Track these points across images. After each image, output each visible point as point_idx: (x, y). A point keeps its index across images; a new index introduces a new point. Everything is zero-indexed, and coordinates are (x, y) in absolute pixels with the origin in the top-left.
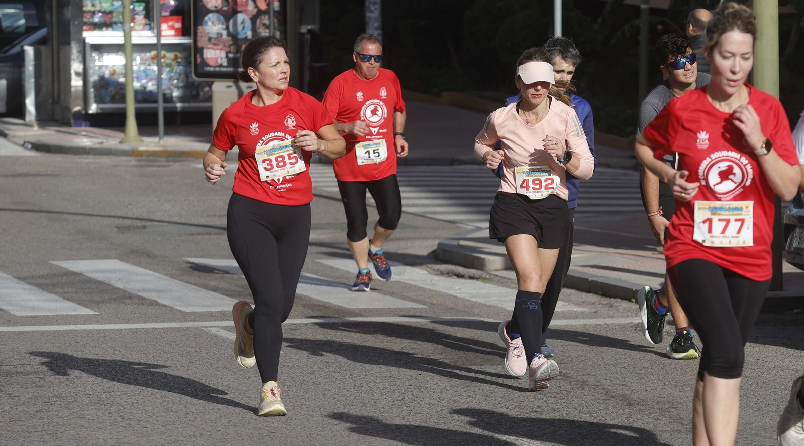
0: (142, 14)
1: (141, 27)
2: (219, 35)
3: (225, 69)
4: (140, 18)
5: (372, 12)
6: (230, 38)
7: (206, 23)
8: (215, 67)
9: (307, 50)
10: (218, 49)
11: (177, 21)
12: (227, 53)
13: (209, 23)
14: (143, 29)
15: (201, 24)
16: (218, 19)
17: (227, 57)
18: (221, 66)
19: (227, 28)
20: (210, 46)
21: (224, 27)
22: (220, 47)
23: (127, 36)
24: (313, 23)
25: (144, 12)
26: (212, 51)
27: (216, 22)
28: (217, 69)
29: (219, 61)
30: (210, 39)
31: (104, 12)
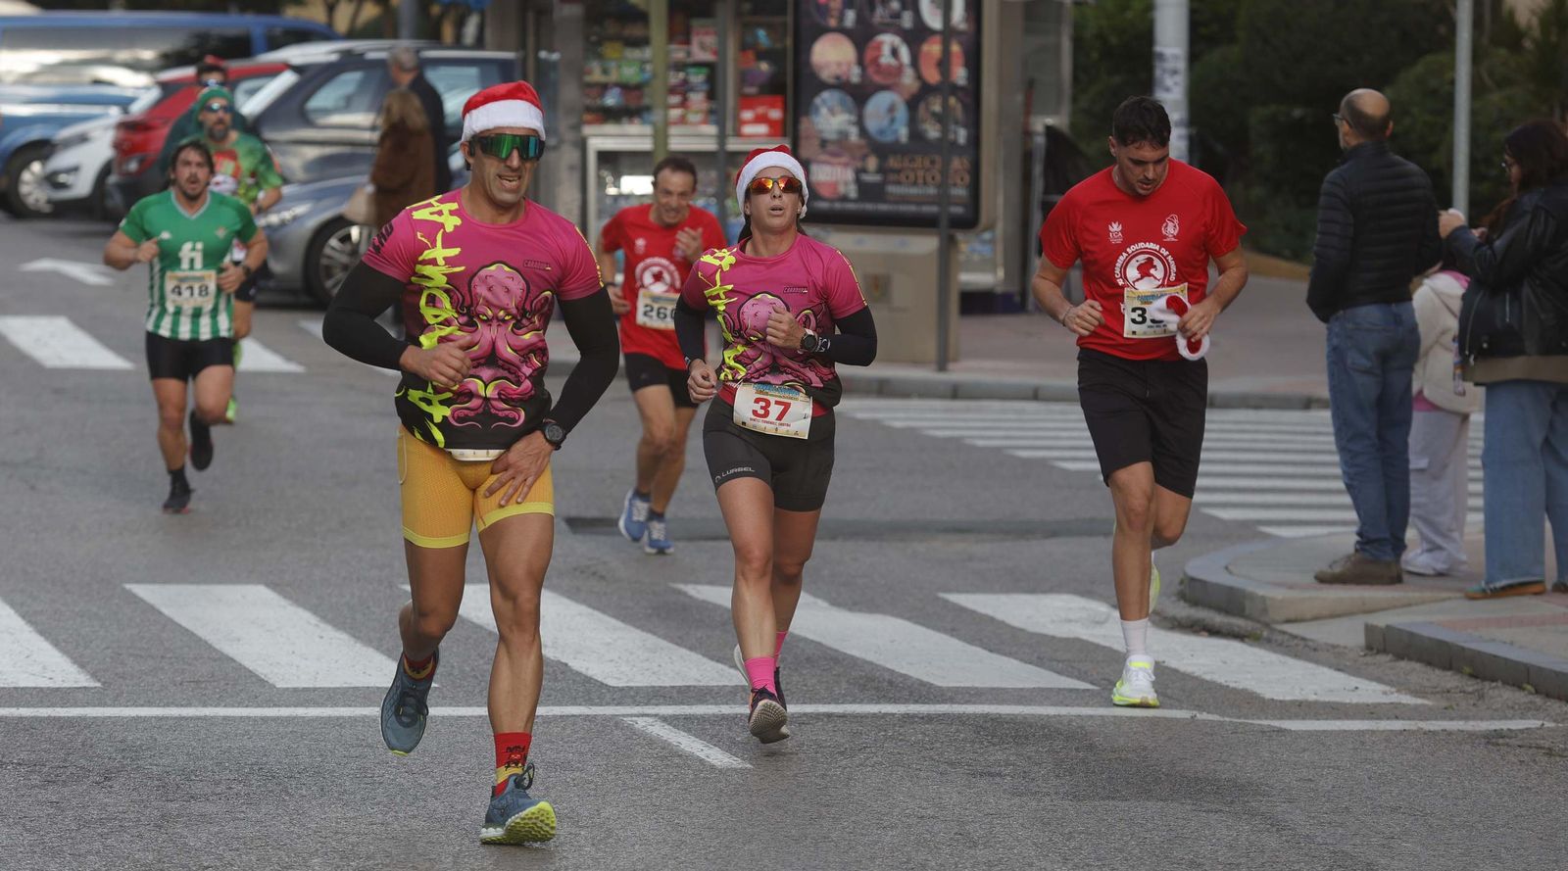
0: (701, 91)
1: (699, 117)
2: (843, 135)
3: (851, 206)
4: (697, 99)
5: (1168, 90)
6: (863, 142)
7: (817, 110)
8: (832, 201)
9: (1038, 169)
10: (839, 164)
11: (772, 106)
12: (860, 172)
13: (824, 111)
14: (705, 122)
15: (807, 113)
16: (842, 103)
17: (858, 181)
18: (844, 199)
19: (860, 123)
20: (824, 157)
21: (853, 118)
22: (844, 159)
23: (661, 136)
24: (1055, 112)
25: (705, 87)
26: (827, 169)
27: (838, 108)
28: (838, 206)
29: (842, 189)
30: (824, 143)
31: (625, 87)
